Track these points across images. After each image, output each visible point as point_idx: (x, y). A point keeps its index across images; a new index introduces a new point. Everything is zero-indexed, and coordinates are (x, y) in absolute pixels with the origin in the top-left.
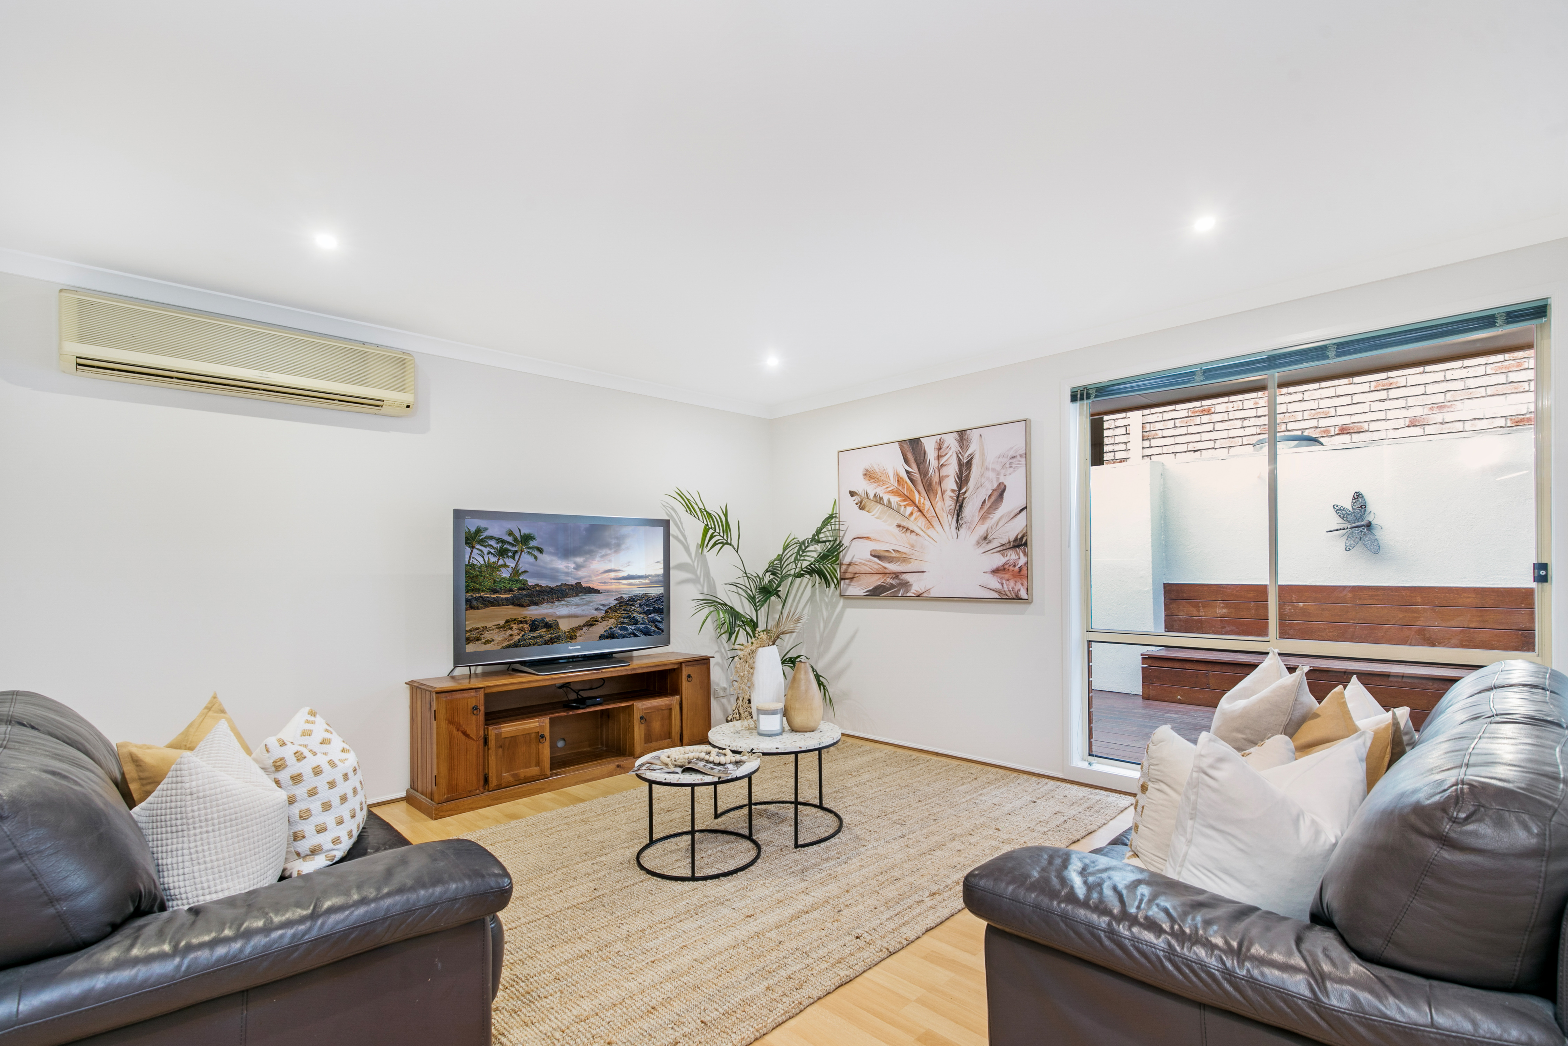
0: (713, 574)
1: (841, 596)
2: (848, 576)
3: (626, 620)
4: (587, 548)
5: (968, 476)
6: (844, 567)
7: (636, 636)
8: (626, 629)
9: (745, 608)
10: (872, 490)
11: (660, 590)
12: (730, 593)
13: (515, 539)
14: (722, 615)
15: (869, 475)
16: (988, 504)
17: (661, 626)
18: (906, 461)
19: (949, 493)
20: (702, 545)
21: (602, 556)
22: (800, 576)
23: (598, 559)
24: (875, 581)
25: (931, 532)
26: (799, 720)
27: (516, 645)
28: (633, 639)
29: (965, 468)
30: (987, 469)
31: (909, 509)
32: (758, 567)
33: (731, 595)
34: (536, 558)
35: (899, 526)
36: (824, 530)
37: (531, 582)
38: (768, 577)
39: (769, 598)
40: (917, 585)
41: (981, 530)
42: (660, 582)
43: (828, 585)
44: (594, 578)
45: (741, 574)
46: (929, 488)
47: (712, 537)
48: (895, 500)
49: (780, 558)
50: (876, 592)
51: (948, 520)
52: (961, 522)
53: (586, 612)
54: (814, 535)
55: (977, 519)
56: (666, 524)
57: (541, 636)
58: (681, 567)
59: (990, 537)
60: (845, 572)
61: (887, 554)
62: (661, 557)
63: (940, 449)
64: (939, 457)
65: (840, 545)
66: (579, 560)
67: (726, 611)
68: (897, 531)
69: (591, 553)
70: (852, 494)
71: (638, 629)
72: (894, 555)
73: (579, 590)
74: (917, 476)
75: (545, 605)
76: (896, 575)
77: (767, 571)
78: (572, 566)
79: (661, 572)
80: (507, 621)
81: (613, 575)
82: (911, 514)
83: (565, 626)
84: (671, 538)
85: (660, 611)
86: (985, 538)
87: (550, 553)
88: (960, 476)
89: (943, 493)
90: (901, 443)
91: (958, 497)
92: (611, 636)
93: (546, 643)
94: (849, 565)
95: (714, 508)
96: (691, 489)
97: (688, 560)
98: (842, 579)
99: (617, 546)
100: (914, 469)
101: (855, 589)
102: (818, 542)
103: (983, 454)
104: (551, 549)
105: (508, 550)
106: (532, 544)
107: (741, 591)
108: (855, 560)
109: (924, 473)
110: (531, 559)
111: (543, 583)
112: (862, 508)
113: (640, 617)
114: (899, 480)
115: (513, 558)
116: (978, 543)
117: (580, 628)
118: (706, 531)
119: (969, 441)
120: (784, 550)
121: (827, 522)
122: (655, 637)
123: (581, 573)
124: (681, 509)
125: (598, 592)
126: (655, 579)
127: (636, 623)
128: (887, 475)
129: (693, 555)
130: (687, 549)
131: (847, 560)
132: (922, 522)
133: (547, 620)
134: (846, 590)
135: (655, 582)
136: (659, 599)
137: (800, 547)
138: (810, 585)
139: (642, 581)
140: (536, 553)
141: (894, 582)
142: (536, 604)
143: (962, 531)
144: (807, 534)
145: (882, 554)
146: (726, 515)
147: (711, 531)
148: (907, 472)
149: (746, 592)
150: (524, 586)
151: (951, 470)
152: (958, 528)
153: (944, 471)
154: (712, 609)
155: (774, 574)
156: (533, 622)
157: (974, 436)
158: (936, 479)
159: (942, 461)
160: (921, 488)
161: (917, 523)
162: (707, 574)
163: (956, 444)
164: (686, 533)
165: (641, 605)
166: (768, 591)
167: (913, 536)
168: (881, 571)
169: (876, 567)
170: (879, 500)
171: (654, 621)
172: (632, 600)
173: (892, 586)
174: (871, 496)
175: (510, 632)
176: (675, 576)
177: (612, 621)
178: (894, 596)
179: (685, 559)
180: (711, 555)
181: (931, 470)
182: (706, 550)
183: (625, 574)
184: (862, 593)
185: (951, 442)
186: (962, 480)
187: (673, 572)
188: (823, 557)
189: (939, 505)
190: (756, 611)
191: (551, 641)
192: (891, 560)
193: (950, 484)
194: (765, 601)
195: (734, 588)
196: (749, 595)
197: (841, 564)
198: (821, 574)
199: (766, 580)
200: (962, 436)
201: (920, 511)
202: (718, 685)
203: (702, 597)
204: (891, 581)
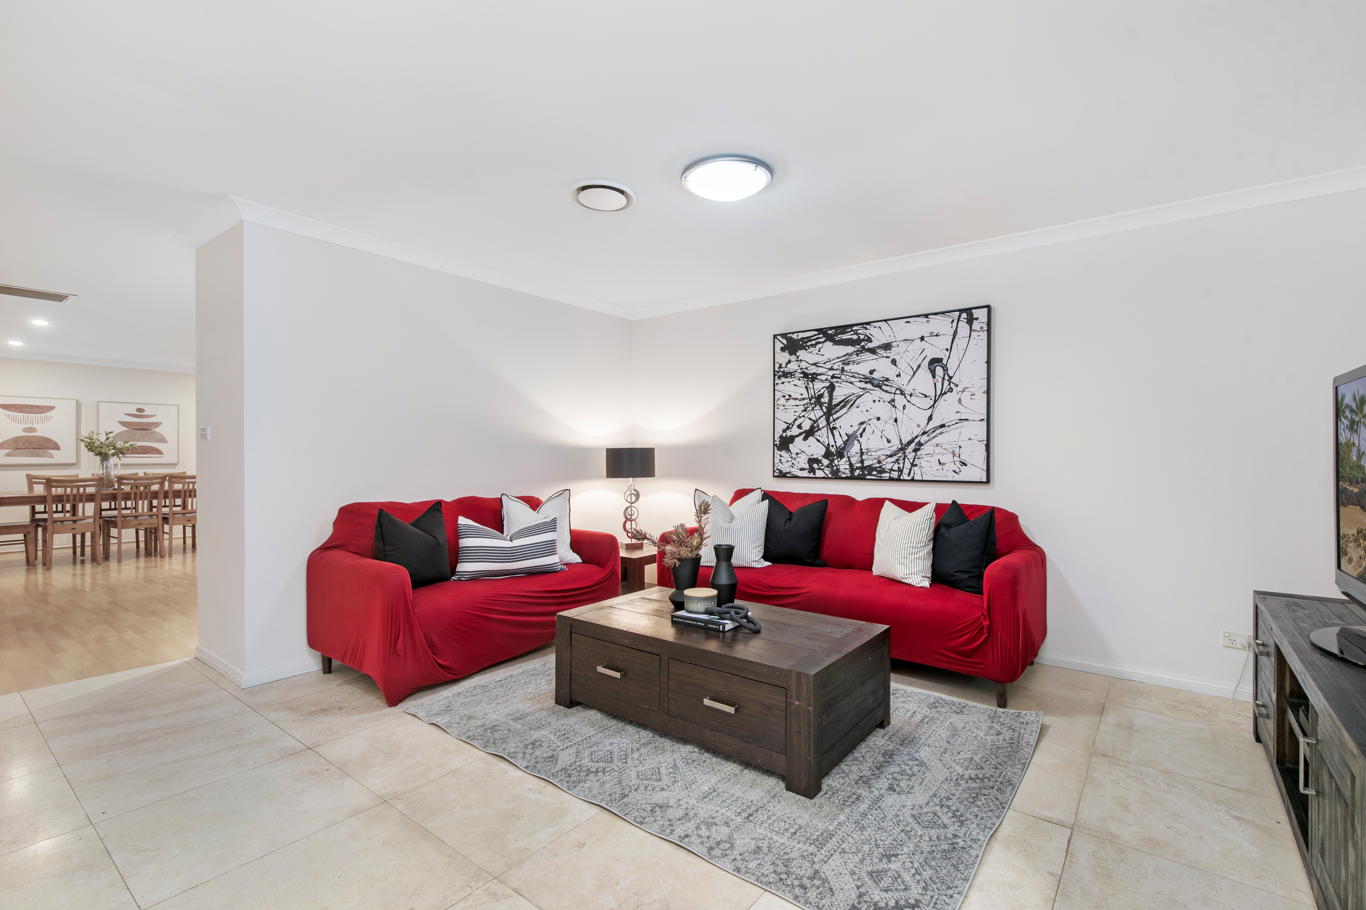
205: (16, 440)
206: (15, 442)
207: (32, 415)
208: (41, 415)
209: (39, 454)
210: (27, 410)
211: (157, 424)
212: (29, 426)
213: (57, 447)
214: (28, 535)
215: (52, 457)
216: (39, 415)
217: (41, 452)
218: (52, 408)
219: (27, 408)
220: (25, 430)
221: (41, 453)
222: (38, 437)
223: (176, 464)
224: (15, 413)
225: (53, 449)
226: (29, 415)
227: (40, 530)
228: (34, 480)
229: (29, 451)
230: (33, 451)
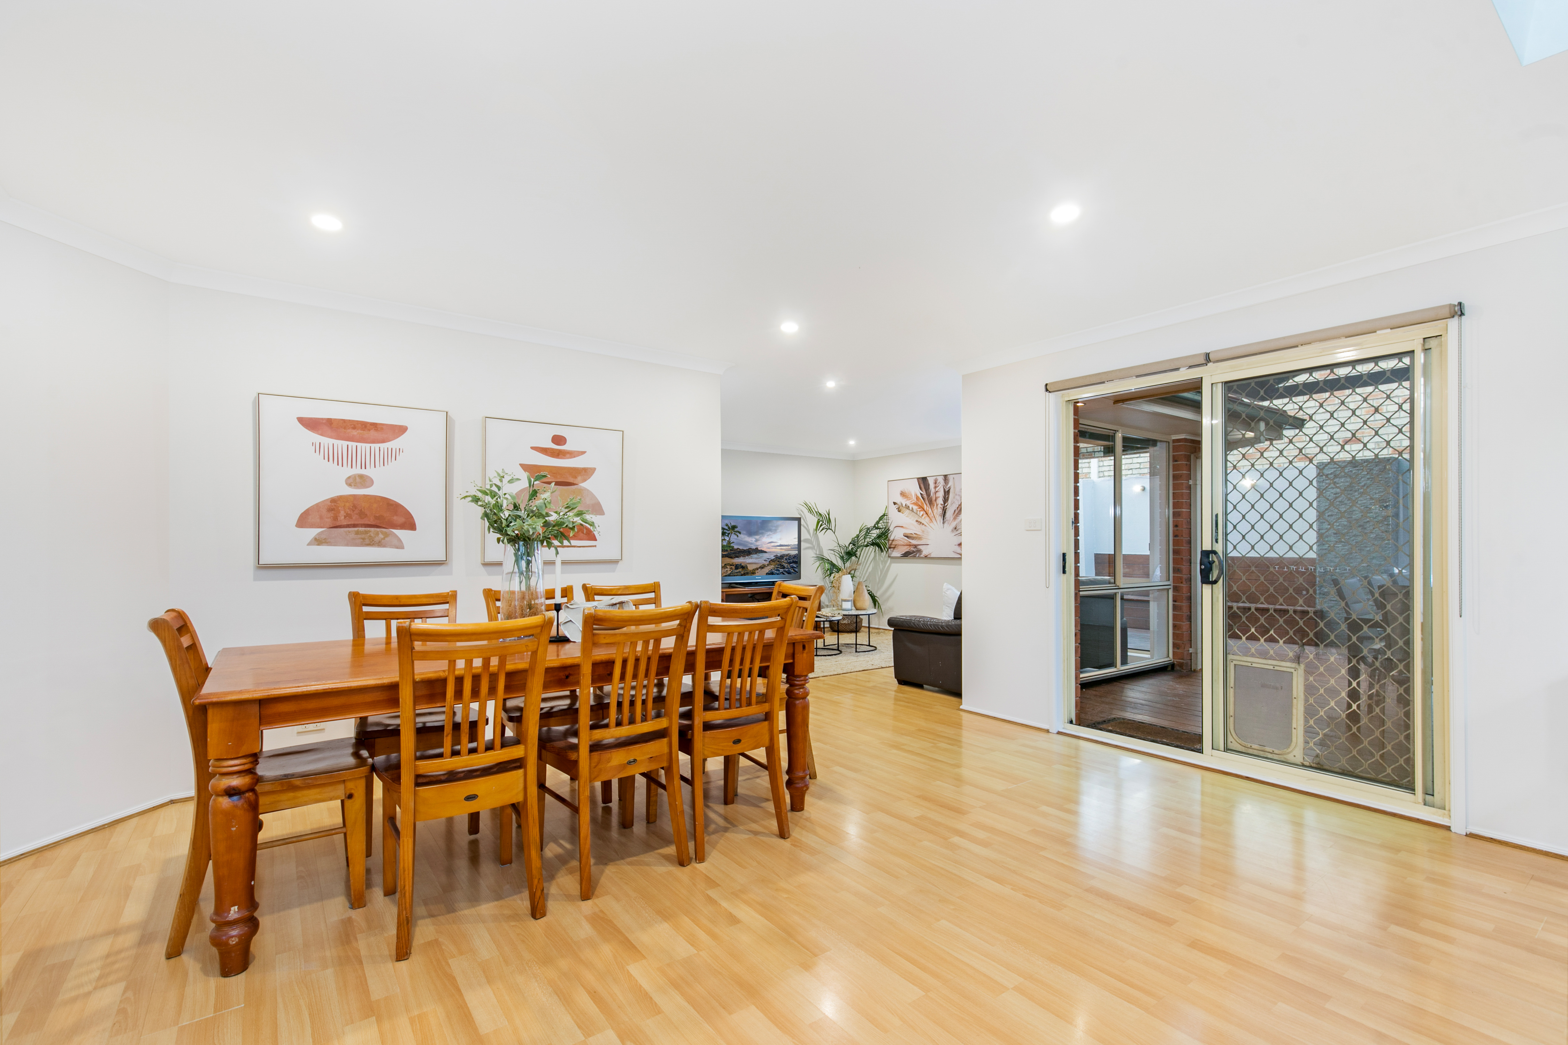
0: (821, 544)
1: (889, 557)
2: (892, 546)
3: (779, 566)
4: (761, 531)
5: (948, 497)
6: (890, 542)
7: (784, 574)
8: (779, 570)
9: (838, 562)
10: (904, 502)
11: (797, 552)
12: (830, 555)
13: (729, 528)
14: (827, 565)
15: (903, 494)
16: (957, 512)
17: (797, 570)
18: (920, 488)
19: (940, 506)
20: (816, 530)
21: (768, 535)
22: (867, 546)
23: (766, 536)
24: (906, 549)
25: (931, 524)
26: (859, 605)
27: (729, 575)
28: (782, 575)
29: (947, 493)
30: (956, 495)
31: (922, 513)
32: (846, 541)
33: (831, 555)
34: (738, 536)
35: (917, 521)
36: (881, 522)
37: (736, 547)
38: (851, 546)
39: (851, 557)
40: (925, 551)
41: (954, 524)
42: (796, 548)
43: (882, 551)
44: (764, 546)
45: (837, 545)
46: (931, 503)
47: (821, 525)
48: (915, 507)
49: (858, 536)
50: (906, 555)
51: (939, 519)
52: (945, 520)
53: (760, 562)
54: (875, 525)
55: (952, 519)
56: (799, 520)
57: (740, 572)
58: (807, 541)
59: (957, 528)
60: (891, 544)
61: (911, 535)
62: (797, 536)
63: (936, 483)
64: (935, 487)
65: (888, 530)
66: (757, 537)
67: (829, 563)
68: (916, 523)
69: (762, 533)
70: (895, 503)
71: (785, 571)
72: (915, 536)
73: (757, 551)
74: (925, 496)
75: (742, 558)
76: (915, 546)
77: (850, 543)
78: (754, 540)
79: (797, 543)
80: (725, 565)
81: (773, 544)
82: (923, 515)
83: (750, 568)
84: (802, 527)
85: (796, 562)
86: (955, 528)
87: (744, 534)
88: (944, 498)
89: (937, 505)
90: (918, 479)
91: (944, 507)
92: (772, 573)
93: (742, 575)
94: (893, 541)
95: (823, 512)
96: (811, 503)
97: (810, 538)
98: (889, 548)
99: (775, 531)
100: (924, 493)
101: (896, 553)
102: (877, 528)
103: (954, 488)
104: (745, 532)
105: (726, 533)
106: (736, 530)
107: (836, 554)
108: (896, 538)
109: (928, 494)
110: (736, 537)
111: (741, 548)
112: (899, 511)
113: (786, 565)
114: (917, 498)
115: (728, 536)
116: (952, 531)
117: (757, 569)
118: (818, 523)
119: (948, 480)
120: (860, 532)
121: (881, 518)
122: (793, 575)
123: (758, 543)
124: (806, 511)
125: (766, 552)
126: (793, 547)
127: (784, 568)
128: (911, 495)
129: (812, 535)
130: (808, 532)
131: (892, 538)
132: (927, 519)
133: (743, 564)
134: (891, 554)
135: (794, 548)
136: (795, 556)
137: (867, 531)
138: (874, 551)
139: (787, 547)
140: (738, 534)
141: (914, 550)
142: (737, 557)
143: (945, 524)
144: (871, 524)
145: (909, 535)
146: (829, 515)
147: (821, 522)
148: (921, 494)
149: (839, 554)
150: (733, 549)
151: (941, 494)
152: (943, 523)
153: (938, 495)
154: (821, 562)
155: (854, 545)
156: (736, 565)
157: (951, 478)
158: (934, 499)
159: (937, 489)
160: (927, 502)
161: (925, 520)
162: (819, 544)
163: (943, 481)
164: (808, 523)
165: (786, 559)
166: (850, 554)
167: (923, 526)
168: (909, 544)
169: (906, 542)
170: (907, 507)
171: (793, 567)
172: (782, 557)
173: (914, 552)
174: (904, 505)
175: (726, 569)
176: (803, 545)
177: (773, 566)
178: (915, 556)
179: (808, 537)
180: (821, 535)
181: (932, 494)
182: (818, 532)
183: (779, 544)
184: (899, 555)
185: (941, 480)
186: (946, 500)
187: (802, 543)
188: (879, 537)
189: (935, 511)
190: (844, 564)
191: (744, 574)
192: (913, 538)
193: (940, 501)
194: (849, 559)
195: (832, 552)
196: (840, 556)
197: (889, 540)
198: (879, 546)
199: (850, 548)
200: (946, 477)
201: (927, 514)
202: (824, 603)
203: (815, 556)
204: (913, 549)
205: (334, 505)
206: (330, 510)
207: (364, 445)
208: (382, 445)
209: (377, 539)
210: (354, 433)
211: (586, 473)
212: (357, 471)
213: (410, 524)
214: (348, 803)
215: (400, 546)
216: (377, 446)
217: (378, 534)
218: (402, 430)
219: (354, 428)
220: (352, 481)
221: (381, 536)
222: (375, 497)
223: (616, 562)
224: (331, 441)
225: (402, 527)
226: (359, 445)
227: (378, 786)
228: (366, 609)
229: (357, 533)
230: (366, 532)
